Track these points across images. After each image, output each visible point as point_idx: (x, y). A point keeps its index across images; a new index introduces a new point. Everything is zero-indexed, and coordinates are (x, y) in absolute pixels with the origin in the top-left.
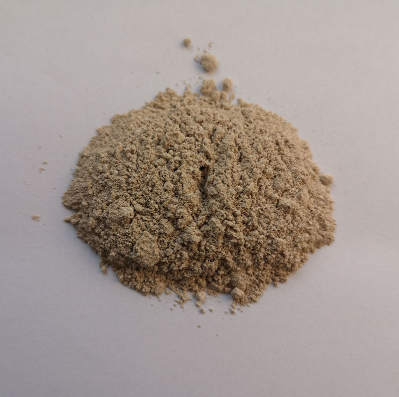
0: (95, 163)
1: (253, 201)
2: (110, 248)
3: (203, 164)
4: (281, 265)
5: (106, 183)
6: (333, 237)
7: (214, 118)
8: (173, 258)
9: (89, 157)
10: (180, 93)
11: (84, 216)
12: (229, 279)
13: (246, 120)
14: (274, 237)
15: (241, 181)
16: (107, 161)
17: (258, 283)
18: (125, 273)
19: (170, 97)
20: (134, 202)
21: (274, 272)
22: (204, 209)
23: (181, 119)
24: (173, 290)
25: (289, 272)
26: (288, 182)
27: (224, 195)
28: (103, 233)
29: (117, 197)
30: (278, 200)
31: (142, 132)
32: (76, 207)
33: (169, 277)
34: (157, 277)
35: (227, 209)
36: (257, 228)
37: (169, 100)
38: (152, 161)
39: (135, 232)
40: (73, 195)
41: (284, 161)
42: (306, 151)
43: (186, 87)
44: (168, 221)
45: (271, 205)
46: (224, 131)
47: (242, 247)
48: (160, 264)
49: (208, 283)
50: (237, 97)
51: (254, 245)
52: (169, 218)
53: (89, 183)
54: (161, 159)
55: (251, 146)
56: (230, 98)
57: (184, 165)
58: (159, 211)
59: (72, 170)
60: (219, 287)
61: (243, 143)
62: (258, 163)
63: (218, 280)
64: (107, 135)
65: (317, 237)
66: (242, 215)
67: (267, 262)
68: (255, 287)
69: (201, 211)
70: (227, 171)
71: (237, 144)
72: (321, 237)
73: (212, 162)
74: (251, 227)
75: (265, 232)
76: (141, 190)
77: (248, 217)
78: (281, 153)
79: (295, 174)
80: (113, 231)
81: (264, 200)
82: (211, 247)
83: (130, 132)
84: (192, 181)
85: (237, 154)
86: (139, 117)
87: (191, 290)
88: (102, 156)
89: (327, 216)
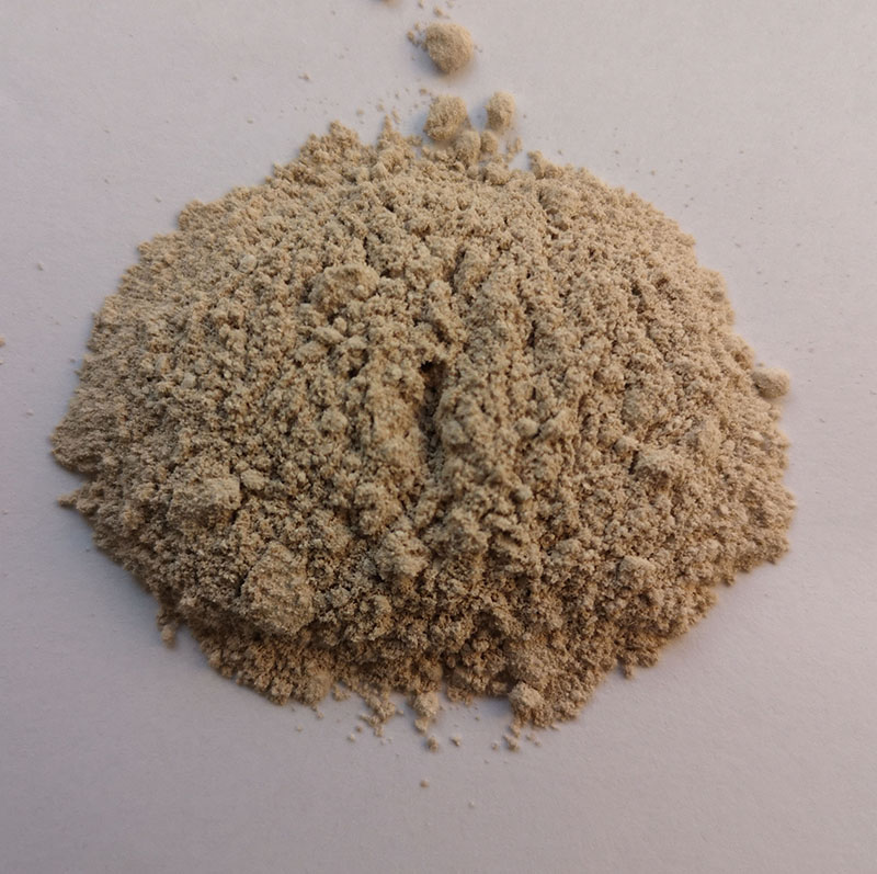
0: (134, 348)
1: (565, 459)
2: (182, 584)
3: (428, 357)
4: (643, 625)
5: (164, 408)
6: (785, 543)
7: (460, 218)
8: (350, 611)
9: (119, 327)
10: (366, 136)
11: (110, 493)
12: (503, 661)
13: (550, 217)
14: (622, 553)
15: (534, 404)
16: (165, 346)
17: (580, 671)
18: (223, 647)
19: (339, 150)
20: (241, 464)
21: (623, 640)
22: (431, 480)
23: (367, 221)
24: (355, 688)
25: (663, 640)
26: (665, 402)
27: (487, 445)
28: (159, 544)
29: (195, 451)
30: (636, 453)
31: (261, 262)
32: (88, 467)
33: (341, 657)
34: (311, 656)
35: (496, 483)
36: (576, 531)
37: (338, 158)
38: (288, 349)
39: (245, 546)
40: (79, 435)
41: (654, 340)
42: (717, 305)
43: (386, 118)
44: (336, 515)
45: (617, 467)
46: (487, 257)
47: (536, 585)
48: (315, 626)
49: (447, 670)
50: (527, 147)
51: (569, 576)
52: (337, 509)
53: (119, 405)
54: (311, 342)
55: (561, 302)
56: (508, 149)
57: (375, 363)
58: (309, 489)
59: (73, 361)
60: (477, 681)
61: (538, 293)
62: (582, 354)
63: (474, 664)
64: (167, 265)
65: (742, 548)
66: (535, 499)
67: (604, 616)
68: (571, 681)
69: (423, 487)
70: (493, 376)
71: (522, 297)
72: (754, 545)
73: (454, 349)
74: (561, 530)
75: (598, 541)
76: (258, 431)
77: (552, 501)
78: (647, 318)
79: (684, 375)
80: (187, 542)
81: (596, 454)
82: (452, 585)
83: (229, 259)
84: (399, 405)
85: (523, 327)
86: (253, 211)
87: (401, 689)
88: (151, 330)
89: (771, 487)
